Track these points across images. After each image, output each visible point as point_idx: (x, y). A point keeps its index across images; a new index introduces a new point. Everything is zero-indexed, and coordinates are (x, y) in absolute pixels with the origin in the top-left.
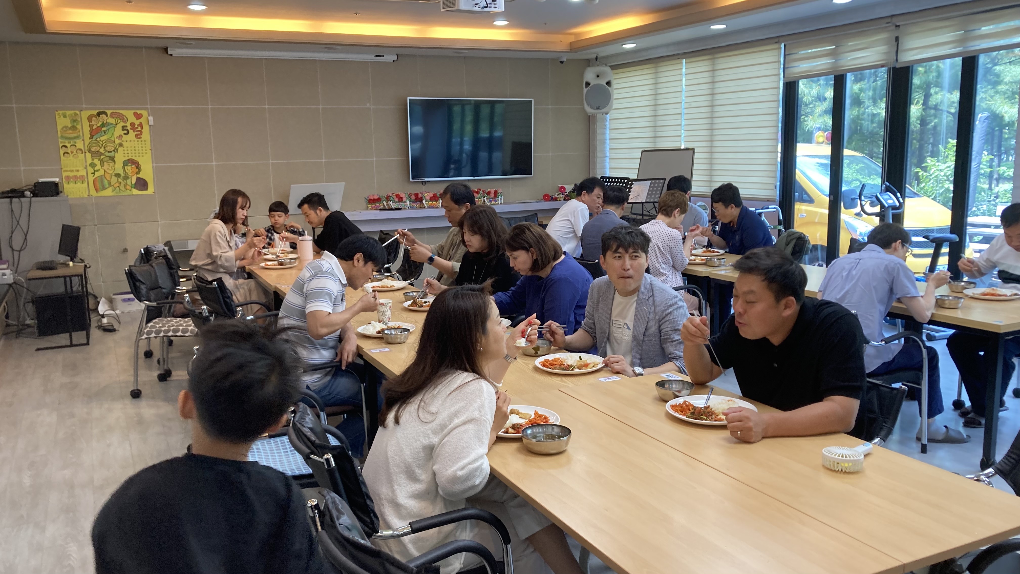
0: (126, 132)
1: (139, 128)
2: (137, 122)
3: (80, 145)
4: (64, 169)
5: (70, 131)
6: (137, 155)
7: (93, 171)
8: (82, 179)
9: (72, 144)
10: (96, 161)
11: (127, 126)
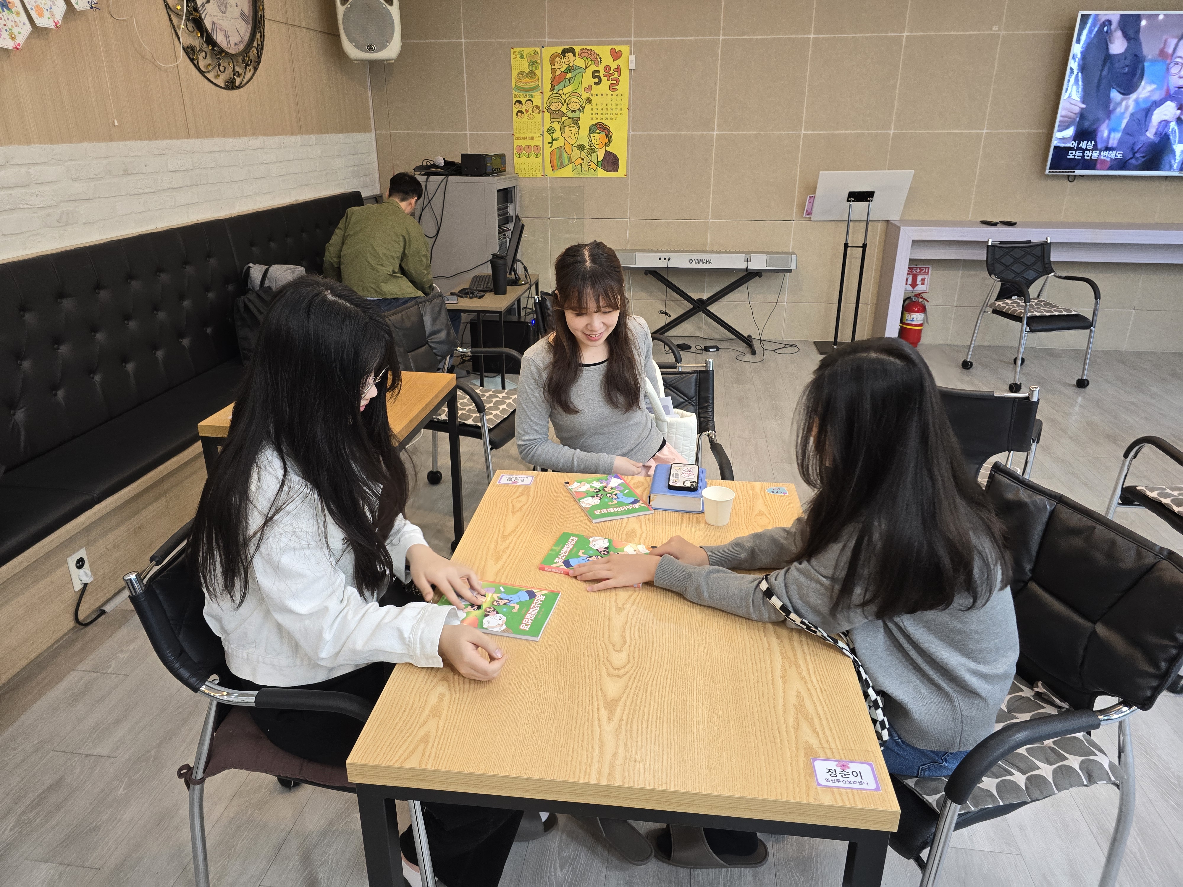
0: (597, 80)
1: (616, 76)
2: (613, 66)
3: (537, 100)
4: (516, 135)
5: (527, 79)
6: (609, 117)
7: (551, 141)
8: (537, 151)
9: (528, 98)
10: (556, 126)
11: (598, 72)
